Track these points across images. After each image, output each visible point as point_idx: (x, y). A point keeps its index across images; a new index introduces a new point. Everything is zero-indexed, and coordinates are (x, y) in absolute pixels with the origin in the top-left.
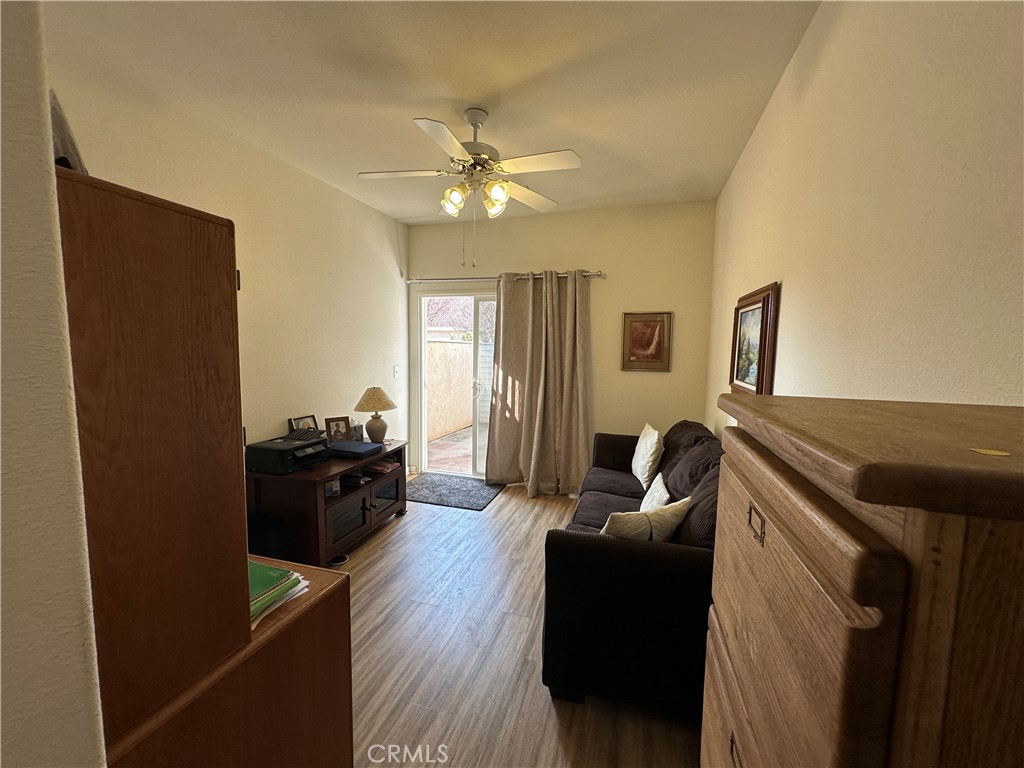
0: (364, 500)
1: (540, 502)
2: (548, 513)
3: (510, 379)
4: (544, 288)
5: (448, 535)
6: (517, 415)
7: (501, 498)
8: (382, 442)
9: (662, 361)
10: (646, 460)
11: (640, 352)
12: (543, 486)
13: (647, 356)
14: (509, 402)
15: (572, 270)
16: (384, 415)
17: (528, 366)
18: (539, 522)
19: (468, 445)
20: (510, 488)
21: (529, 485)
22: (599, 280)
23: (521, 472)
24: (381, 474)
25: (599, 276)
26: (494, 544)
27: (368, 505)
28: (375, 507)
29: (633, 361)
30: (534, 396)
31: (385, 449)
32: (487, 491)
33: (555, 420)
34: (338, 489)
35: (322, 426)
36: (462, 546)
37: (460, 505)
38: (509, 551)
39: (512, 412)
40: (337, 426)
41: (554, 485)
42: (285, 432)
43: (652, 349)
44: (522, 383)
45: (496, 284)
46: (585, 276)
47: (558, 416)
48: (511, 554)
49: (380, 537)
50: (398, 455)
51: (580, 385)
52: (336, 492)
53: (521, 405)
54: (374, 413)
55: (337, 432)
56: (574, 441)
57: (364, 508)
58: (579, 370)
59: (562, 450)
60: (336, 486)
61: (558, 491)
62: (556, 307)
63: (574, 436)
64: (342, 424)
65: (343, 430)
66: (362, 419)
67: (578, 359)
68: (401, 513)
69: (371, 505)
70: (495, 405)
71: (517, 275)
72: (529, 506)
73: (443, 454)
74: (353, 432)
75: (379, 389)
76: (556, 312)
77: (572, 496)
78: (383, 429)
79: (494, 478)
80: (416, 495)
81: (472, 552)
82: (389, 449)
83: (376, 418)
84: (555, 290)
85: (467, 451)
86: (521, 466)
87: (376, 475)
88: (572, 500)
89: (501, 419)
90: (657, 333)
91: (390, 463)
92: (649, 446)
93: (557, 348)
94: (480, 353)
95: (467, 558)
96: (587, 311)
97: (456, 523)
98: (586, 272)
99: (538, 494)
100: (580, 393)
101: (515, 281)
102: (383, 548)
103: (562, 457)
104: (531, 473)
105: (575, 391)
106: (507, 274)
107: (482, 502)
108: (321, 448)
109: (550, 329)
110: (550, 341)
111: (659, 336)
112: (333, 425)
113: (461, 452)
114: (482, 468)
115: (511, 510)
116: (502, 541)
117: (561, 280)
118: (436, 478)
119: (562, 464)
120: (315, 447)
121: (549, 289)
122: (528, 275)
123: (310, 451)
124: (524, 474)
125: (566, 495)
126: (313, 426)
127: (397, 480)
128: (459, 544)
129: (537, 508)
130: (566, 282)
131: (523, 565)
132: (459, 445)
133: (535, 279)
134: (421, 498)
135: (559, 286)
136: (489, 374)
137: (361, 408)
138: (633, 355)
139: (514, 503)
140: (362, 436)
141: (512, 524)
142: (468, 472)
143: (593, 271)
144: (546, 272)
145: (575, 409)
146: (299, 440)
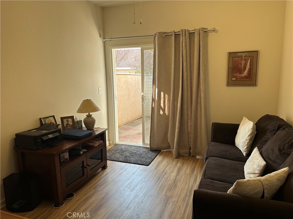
0: (83, 162)
1: (180, 160)
2: (185, 167)
3: (162, 94)
4: (181, 40)
5: (130, 181)
6: (166, 112)
7: (158, 159)
8: (92, 129)
9: (251, 80)
10: (245, 139)
11: (238, 75)
12: (182, 151)
13: (243, 78)
14: (162, 105)
15: (198, 28)
16: (94, 115)
17: (172, 85)
18: (181, 172)
19: (140, 128)
20: (163, 152)
21: (174, 151)
22: (213, 33)
23: (169, 144)
24: (93, 147)
25: (214, 31)
26: (156, 187)
27: (85, 164)
28: (89, 166)
29: (234, 80)
30: (176, 102)
31: (95, 133)
32: (151, 154)
33: (188, 115)
34: (68, 157)
35: (59, 122)
36: (138, 187)
37: (136, 162)
38: (165, 191)
39: (164, 110)
40: (67, 121)
41: (188, 151)
42: (38, 125)
43: (245, 73)
44: (169, 96)
45: (153, 39)
46: (205, 32)
47: (189, 113)
48: (166, 192)
49: (93, 182)
50: (102, 136)
51: (202, 95)
52: (67, 159)
53: (169, 107)
54: (88, 114)
55: (67, 124)
56: (199, 126)
57: (83, 167)
58: (202, 87)
59: (192, 132)
60: (66, 155)
61: (190, 154)
62: (188, 51)
63: (199, 123)
64: (70, 120)
65: (71, 123)
66: (81, 117)
67: (201, 81)
68: (104, 167)
69: (87, 165)
70: (154, 108)
71: (165, 33)
72: (174, 163)
73: (127, 133)
74: (76, 125)
75: (90, 100)
76: (188, 54)
77: (198, 157)
78: (93, 122)
79: (154, 147)
80: (113, 157)
81: (144, 191)
82: (97, 133)
83: (89, 116)
84: (188, 40)
85: (139, 131)
86: (169, 140)
87: (89, 148)
88: (198, 159)
89: (157, 115)
90: (248, 64)
91: (97, 141)
92: (247, 130)
93: (189, 74)
94: (145, 80)
95: (141, 195)
96: (206, 53)
97: (134, 173)
98: (206, 29)
99: (179, 156)
100: (202, 100)
101: (164, 37)
102: (94, 189)
103: (192, 136)
104: (175, 144)
105: (199, 99)
106: (159, 33)
107: (148, 161)
108: (57, 134)
109: (185, 64)
110: (185, 70)
111: (250, 65)
112: (65, 120)
113: (136, 132)
114: (148, 141)
115: (164, 165)
116: (160, 184)
117: (191, 35)
118: (123, 147)
119: (192, 140)
120: (54, 134)
121: (184, 40)
122: (172, 33)
123: (50, 136)
124: (171, 145)
125: (194, 156)
126: (54, 122)
127: (102, 150)
128: (136, 186)
129: (179, 164)
130: (194, 36)
131: (173, 200)
132: (135, 128)
133: (175, 35)
134: (115, 159)
135: (190, 38)
136: (150, 91)
137: (80, 111)
138: (234, 77)
139: (166, 161)
140: (82, 126)
141: (165, 174)
142: (140, 144)
143: (210, 28)
144: (182, 30)
145: (199, 109)
146: (45, 130)
